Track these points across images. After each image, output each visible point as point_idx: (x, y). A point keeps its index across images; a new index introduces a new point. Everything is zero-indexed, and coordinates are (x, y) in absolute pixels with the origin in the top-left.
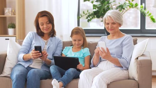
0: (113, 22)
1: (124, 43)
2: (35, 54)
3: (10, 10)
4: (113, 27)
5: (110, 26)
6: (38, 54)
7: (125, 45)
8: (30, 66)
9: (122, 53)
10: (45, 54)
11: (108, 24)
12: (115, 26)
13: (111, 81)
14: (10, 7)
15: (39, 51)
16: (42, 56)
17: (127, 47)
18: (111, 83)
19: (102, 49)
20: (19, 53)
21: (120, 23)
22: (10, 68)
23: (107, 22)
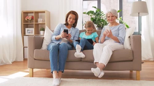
0: (112, 15)
1: (120, 28)
2: (64, 35)
3: (42, 20)
4: (112, 19)
5: (110, 18)
6: (65, 35)
7: (121, 29)
8: (60, 43)
9: (119, 35)
10: (70, 36)
11: (109, 17)
12: (113, 18)
13: (115, 50)
14: (41, 18)
15: (66, 33)
16: (68, 36)
17: (122, 31)
18: (114, 51)
19: (107, 30)
20: (52, 36)
21: (117, 16)
22: (47, 45)
23: (108, 16)
